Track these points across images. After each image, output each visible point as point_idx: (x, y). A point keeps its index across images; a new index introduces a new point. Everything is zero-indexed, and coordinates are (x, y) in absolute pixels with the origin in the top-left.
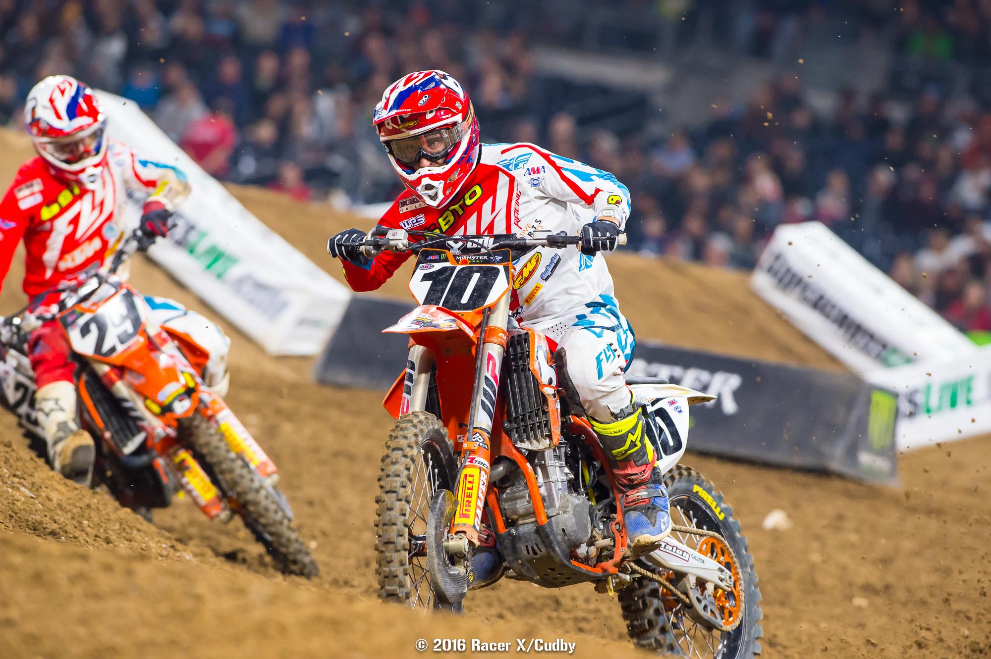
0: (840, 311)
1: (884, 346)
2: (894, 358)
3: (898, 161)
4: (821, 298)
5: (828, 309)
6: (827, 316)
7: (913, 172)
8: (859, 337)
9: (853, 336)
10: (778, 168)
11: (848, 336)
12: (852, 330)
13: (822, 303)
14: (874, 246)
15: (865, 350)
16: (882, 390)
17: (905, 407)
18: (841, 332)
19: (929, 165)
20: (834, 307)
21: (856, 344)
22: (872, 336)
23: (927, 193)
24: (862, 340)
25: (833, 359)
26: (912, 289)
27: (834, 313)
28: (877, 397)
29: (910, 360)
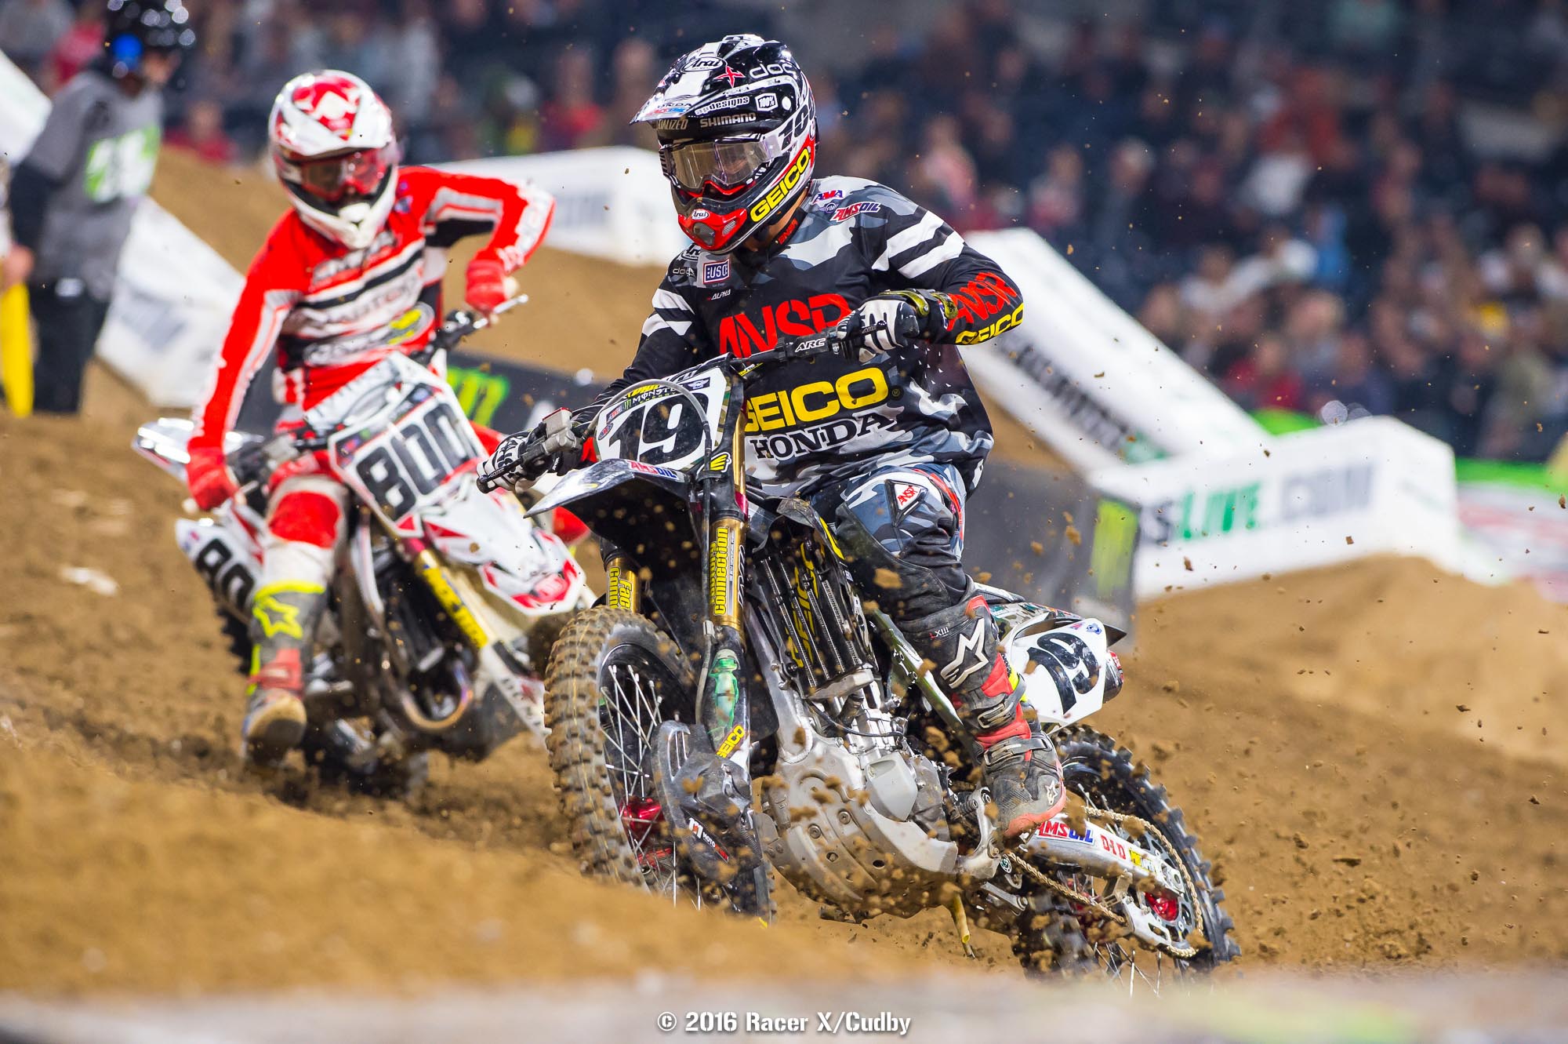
0: (1057, 372)
1: (1124, 429)
2: (1137, 449)
3: (1158, 137)
4: (1028, 349)
5: (1038, 368)
6: (1037, 378)
7: (1182, 154)
8: (1084, 413)
9: (1075, 412)
10: (971, 140)
11: (1068, 412)
12: (1073, 403)
13: (1028, 357)
14: (1117, 271)
15: (1094, 434)
16: (1115, 499)
17: (1151, 528)
18: (1057, 404)
19: (1209, 143)
20: (1047, 363)
21: (1080, 425)
22: (1104, 414)
23: (1206, 186)
24: (1089, 418)
25: (1043, 446)
26: (1175, 342)
27: (1047, 375)
28: (1107, 511)
29: (1162, 454)
